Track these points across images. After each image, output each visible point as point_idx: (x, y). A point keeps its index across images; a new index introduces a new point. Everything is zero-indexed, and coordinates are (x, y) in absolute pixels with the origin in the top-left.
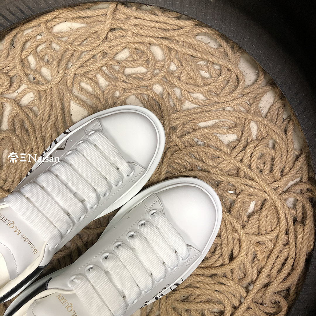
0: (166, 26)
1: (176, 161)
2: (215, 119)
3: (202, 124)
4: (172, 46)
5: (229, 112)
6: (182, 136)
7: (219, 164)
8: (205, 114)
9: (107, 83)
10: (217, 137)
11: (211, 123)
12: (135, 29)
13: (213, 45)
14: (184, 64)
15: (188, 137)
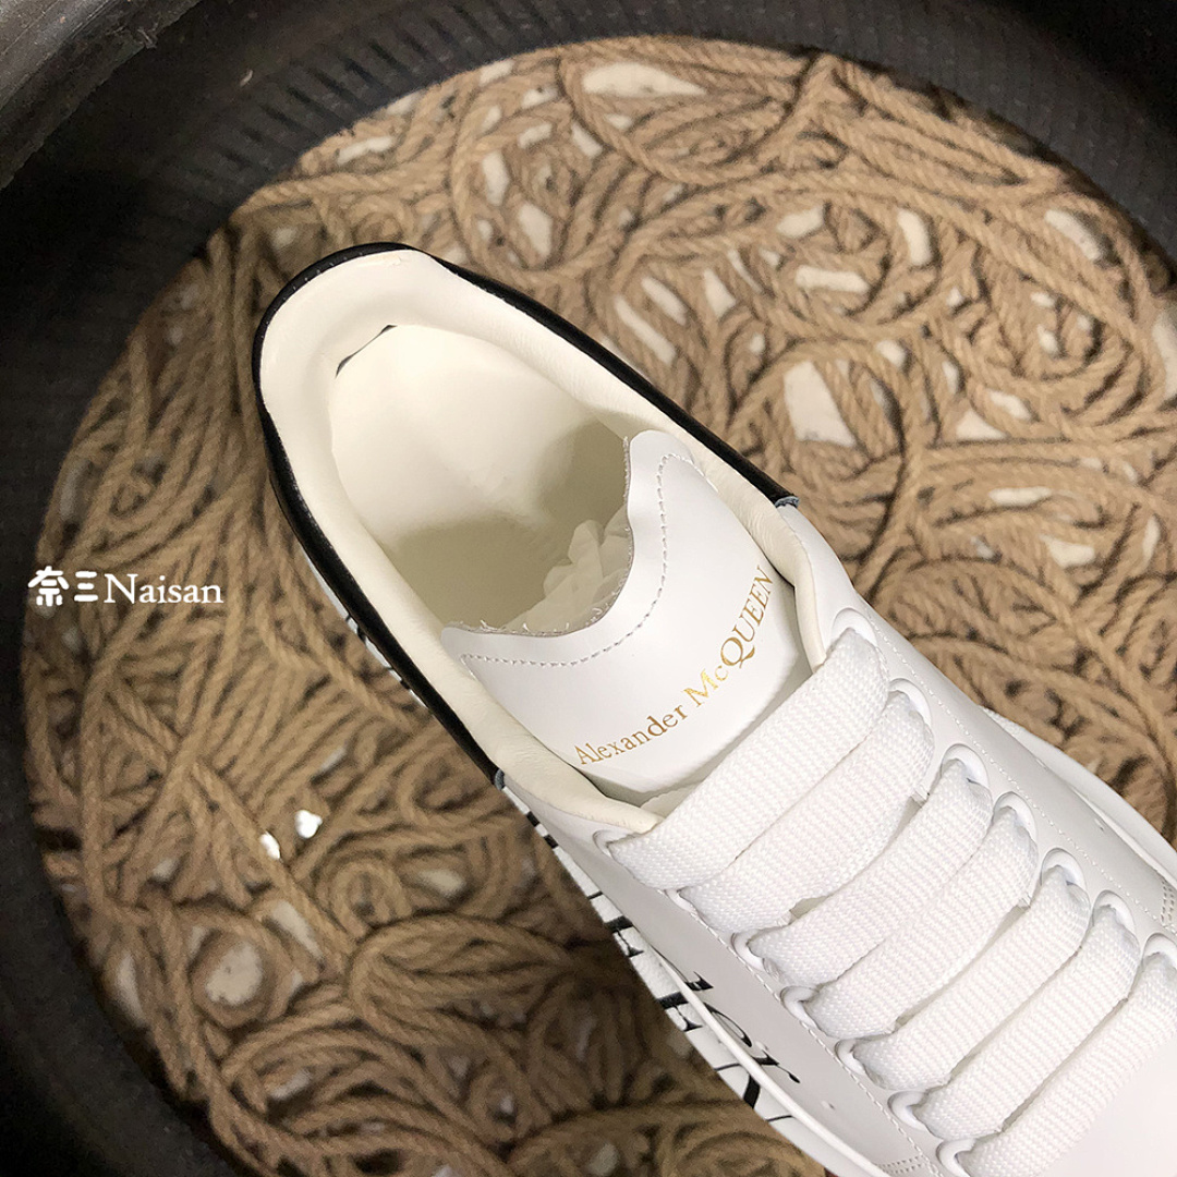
0: (970, 163)
1: (907, 598)
2: (1042, 485)
3: (1004, 496)
4: (976, 229)
5: (1091, 470)
6: (940, 523)
7: (1035, 630)
8: (1025, 468)
9: (730, 302)
10: (1044, 548)
11: (1026, 496)
12: (875, 152)
13: (1091, 250)
14: (996, 294)
15: (957, 529)
